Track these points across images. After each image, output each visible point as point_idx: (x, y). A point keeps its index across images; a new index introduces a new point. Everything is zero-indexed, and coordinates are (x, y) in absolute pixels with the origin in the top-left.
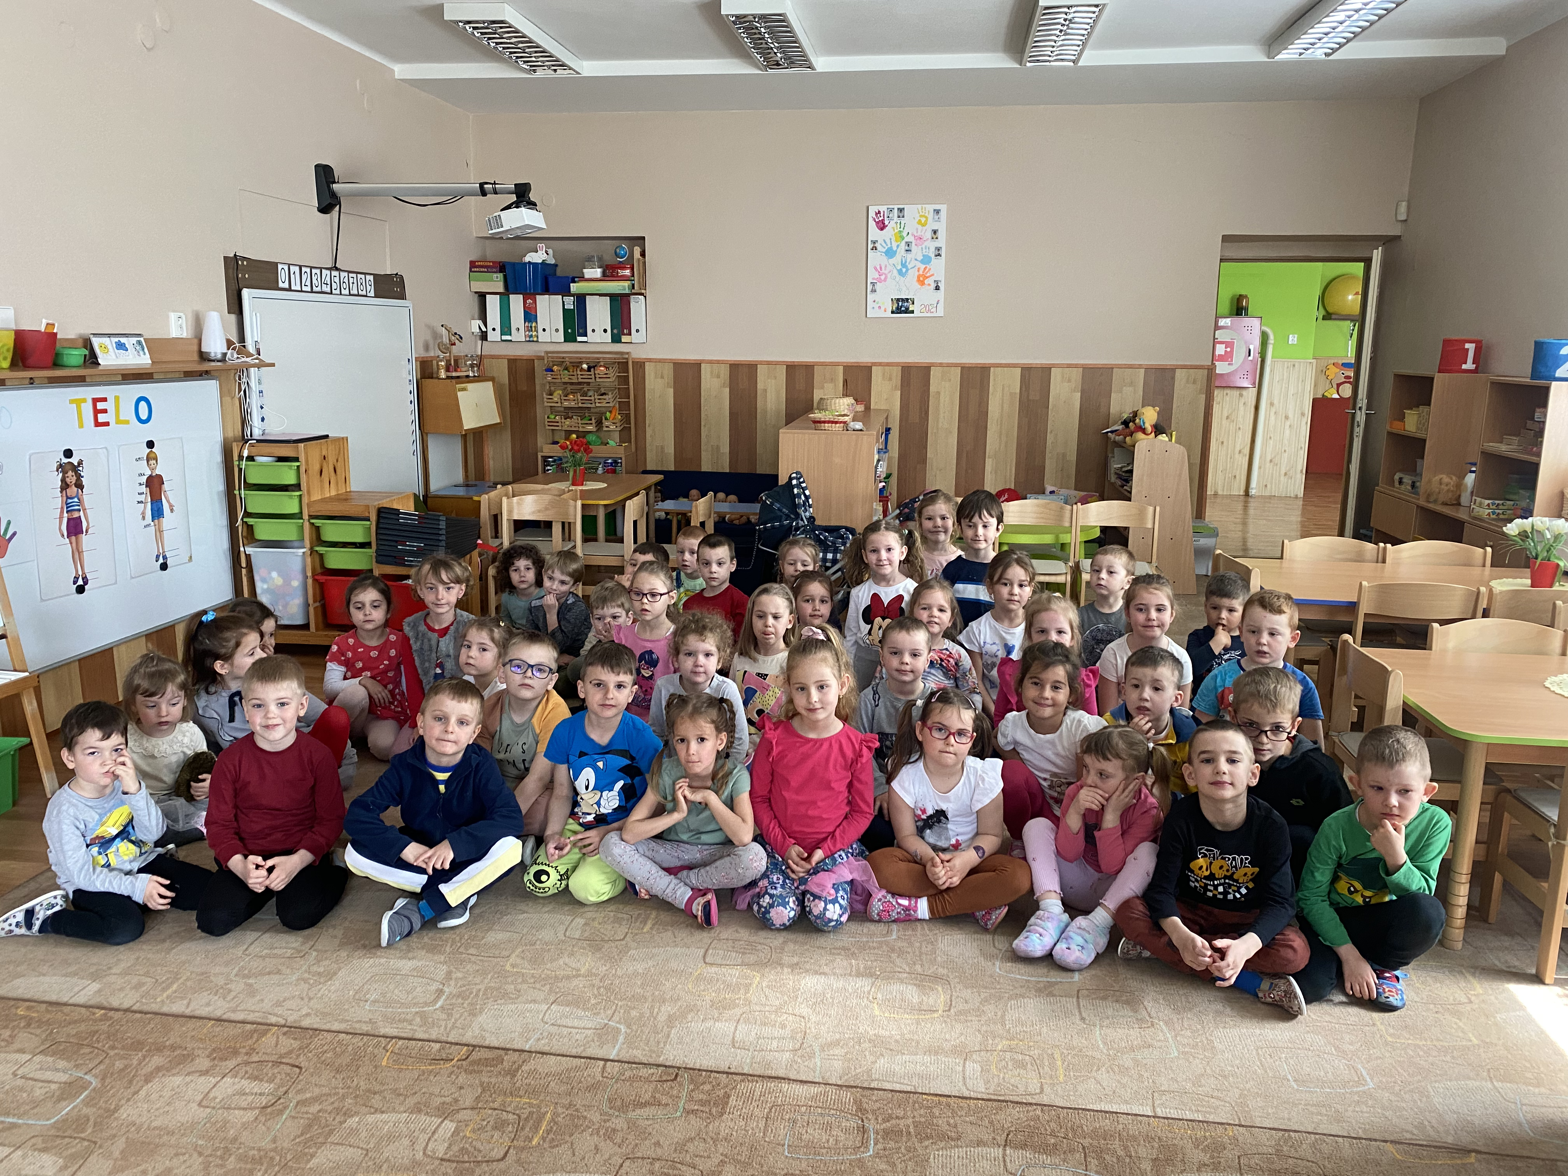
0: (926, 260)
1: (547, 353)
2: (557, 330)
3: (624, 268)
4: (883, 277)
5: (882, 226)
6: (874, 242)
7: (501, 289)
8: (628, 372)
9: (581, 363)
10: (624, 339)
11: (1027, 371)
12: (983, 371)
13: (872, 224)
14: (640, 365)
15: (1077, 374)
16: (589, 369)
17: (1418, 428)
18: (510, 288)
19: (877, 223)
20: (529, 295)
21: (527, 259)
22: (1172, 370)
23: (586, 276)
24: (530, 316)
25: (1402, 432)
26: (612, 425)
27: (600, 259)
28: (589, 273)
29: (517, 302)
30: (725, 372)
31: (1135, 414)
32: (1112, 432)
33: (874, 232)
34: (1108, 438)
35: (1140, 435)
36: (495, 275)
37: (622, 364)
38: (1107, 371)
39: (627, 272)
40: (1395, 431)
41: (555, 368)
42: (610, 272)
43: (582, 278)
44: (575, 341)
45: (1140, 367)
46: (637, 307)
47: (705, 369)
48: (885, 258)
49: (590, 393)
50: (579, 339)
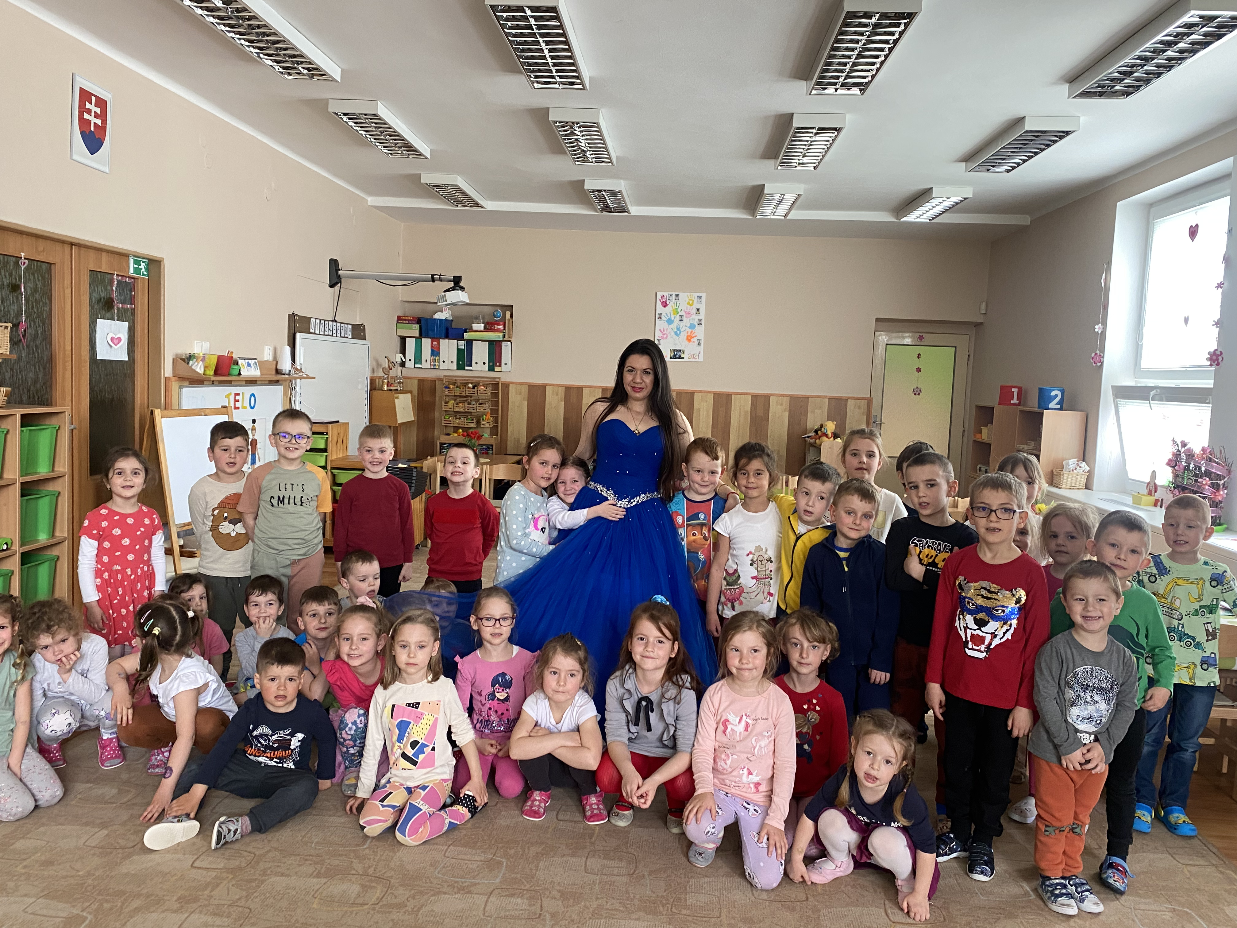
0: (692, 327)
1: (445, 376)
2: (452, 362)
3: (498, 324)
4: (665, 336)
5: (665, 305)
6: (661, 314)
7: (417, 334)
8: (498, 390)
9: (467, 383)
10: (497, 369)
11: (755, 398)
12: (728, 396)
13: (659, 303)
14: (506, 386)
15: (786, 400)
16: (474, 388)
17: (988, 437)
18: (423, 334)
19: (662, 303)
20: (435, 338)
21: (437, 316)
22: (846, 400)
23: (474, 328)
24: (435, 352)
25: (981, 440)
26: (487, 423)
27: (483, 318)
28: (475, 326)
29: (426, 343)
30: (562, 391)
31: (822, 426)
32: (808, 437)
33: (660, 308)
34: (806, 441)
35: (825, 438)
36: (414, 326)
37: (495, 385)
38: (805, 399)
39: (501, 327)
40: (977, 440)
41: (451, 386)
42: (490, 326)
43: (471, 330)
44: (464, 369)
45: (825, 397)
46: (506, 349)
47: (549, 390)
48: (666, 324)
49: (474, 403)
50: (467, 368)
